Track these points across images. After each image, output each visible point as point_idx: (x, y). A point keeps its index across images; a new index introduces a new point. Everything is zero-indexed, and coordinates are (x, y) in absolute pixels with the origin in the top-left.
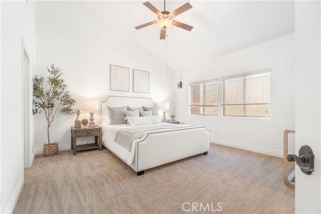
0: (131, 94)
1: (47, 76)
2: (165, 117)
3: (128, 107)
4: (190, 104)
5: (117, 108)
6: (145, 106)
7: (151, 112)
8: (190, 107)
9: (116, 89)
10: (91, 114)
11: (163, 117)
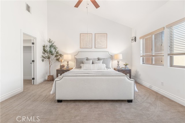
0: (93, 49)
1: (49, 44)
2: (118, 65)
3: (87, 58)
4: (141, 55)
5: (80, 59)
6: (99, 57)
7: (102, 61)
8: (141, 58)
9: (83, 47)
10: (67, 62)
11: (117, 65)
